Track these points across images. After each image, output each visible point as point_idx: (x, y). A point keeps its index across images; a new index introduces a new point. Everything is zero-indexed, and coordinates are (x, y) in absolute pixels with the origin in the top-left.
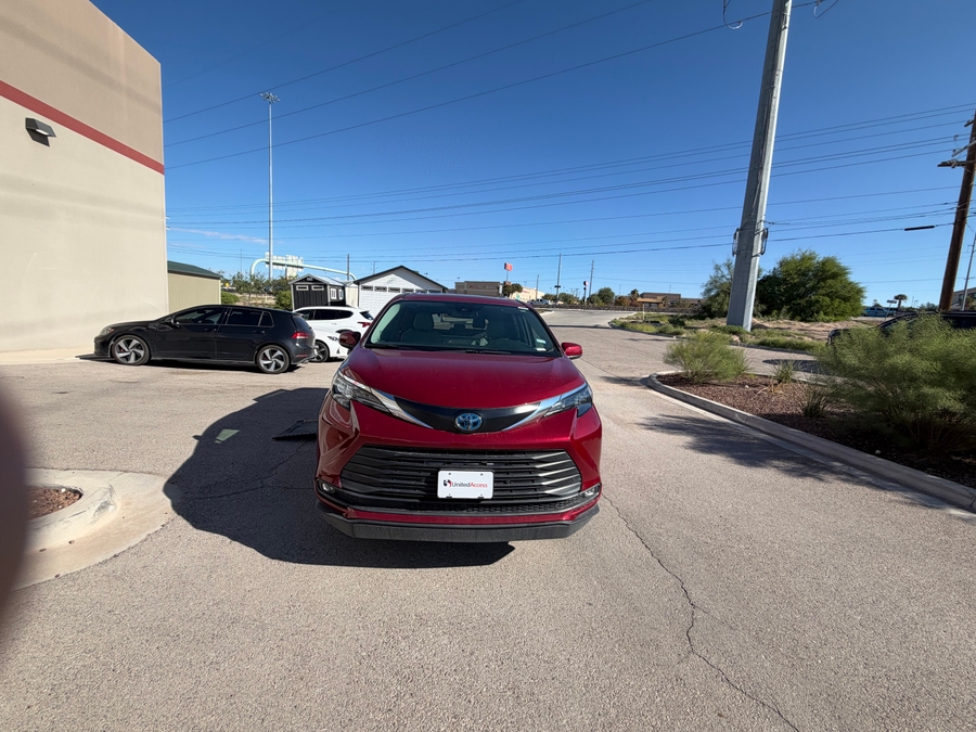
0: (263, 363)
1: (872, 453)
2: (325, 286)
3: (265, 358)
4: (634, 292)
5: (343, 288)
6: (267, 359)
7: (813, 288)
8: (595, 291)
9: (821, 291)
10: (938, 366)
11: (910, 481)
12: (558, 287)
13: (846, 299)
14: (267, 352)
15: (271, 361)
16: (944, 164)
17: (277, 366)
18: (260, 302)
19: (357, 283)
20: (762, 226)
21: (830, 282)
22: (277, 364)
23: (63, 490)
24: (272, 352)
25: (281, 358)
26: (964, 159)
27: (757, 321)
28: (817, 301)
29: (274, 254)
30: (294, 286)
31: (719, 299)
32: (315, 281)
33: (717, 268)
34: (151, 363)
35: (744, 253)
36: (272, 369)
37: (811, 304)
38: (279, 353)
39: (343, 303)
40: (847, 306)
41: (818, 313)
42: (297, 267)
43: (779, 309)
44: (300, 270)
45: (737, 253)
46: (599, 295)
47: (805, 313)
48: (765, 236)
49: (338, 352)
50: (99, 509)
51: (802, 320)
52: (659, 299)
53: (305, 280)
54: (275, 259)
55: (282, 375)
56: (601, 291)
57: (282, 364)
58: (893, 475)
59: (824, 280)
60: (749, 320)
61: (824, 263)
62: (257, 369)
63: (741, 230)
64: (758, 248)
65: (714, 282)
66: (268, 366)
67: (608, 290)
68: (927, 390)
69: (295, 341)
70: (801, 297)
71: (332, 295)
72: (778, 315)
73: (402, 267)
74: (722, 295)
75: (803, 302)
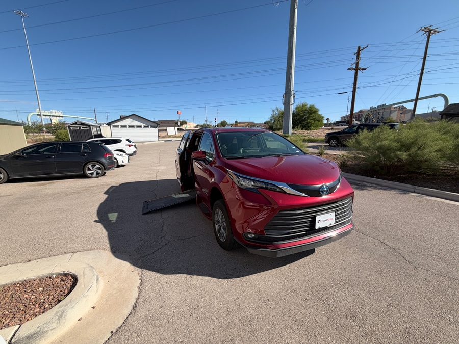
0: (88, 172)
1: (373, 177)
2: (89, 126)
3: (89, 169)
4: (236, 122)
5: (100, 127)
6: (91, 170)
7: (308, 117)
8: (220, 122)
9: (311, 118)
10: (399, 144)
11: (392, 186)
12: (206, 121)
13: (319, 121)
14: (90, 166)
15: (93, 171)
16: (349, 69)
17: (98, 173)
18: (42, 137)
19: (109, 124)
20: (293, 93)
21: (313, 114)
22: (97, 172)
23: (54, 276)
24: (93, 166)
25: (99, 169)
26: (355, 67)
27: (293, 132)
28: (310, 122)
29: (42, 110)
30: (69, 128)
31: (276, 123)
32: (82, 124)
33: (273, 111)
34: (9, 181)
35: (287, 104)
36: (95, 175)
37: (308, 123)
38: (97, 166)
39: (100, 136)
40: (319, 123)
41: (311, 126)
42: (59, 116)
43: (298, 126)
44: (61, 118)
45: (285, 104)
46: (221, 124)
47: (306, 127)
48: (294, 97)
49: (123, 162)
50: (97, 281)
51: (306, 130)
52: (246, 124)
53: (76, 123)
54: (43, 113)
55: (100, 178)
56: (222, 122)
57: (100, 172)
58: (385, 184)
59: (311, 114)
60: (291, 131)
61: (311, 107)
62: (85, 176)
63: (285, 94)
64: (292, 102)
65: (273, 116)
66: (92, 174)
67: (225, 122)
68: (398, 153)
69: (105, 158)
70: (304, 121)
71: (94, 131)
72: (297, 128)
73: (134, 114)
74: (277, 121)
75: (305, 123)
